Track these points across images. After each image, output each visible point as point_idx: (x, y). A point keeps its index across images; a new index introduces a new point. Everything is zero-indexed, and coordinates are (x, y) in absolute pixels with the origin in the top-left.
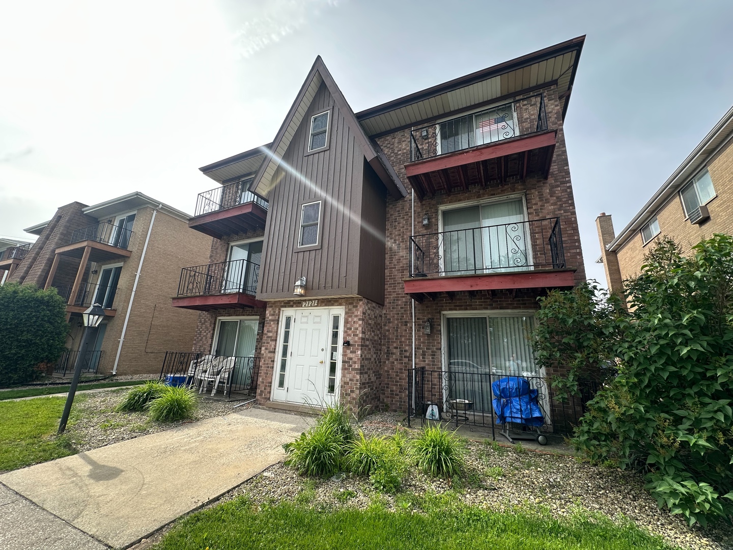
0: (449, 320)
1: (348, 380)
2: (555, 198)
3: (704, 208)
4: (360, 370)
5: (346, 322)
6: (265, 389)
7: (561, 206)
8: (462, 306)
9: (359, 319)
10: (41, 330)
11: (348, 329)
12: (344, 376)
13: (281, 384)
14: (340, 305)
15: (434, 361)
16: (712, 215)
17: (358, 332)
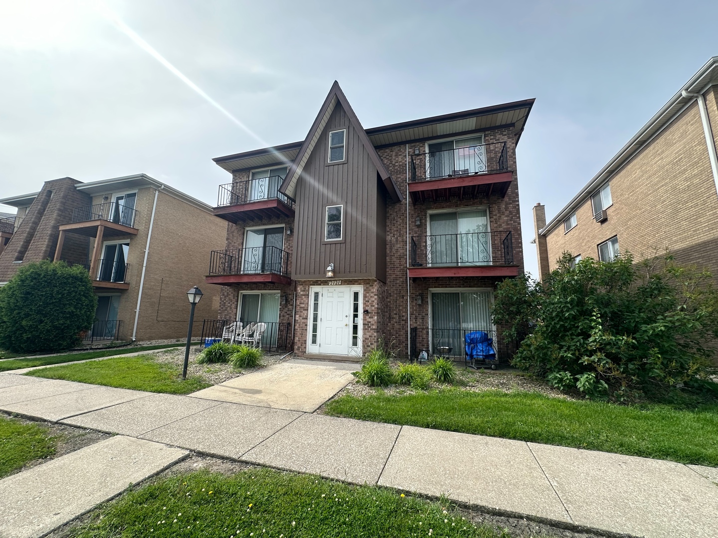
0: (434, 295)
1: (368, 336)
2: (508, 212)
3: (605, 212)
4: (377, 329)
5: (365, 297)
6: (301, 345)
7: (512, 217)
8: (443, 285)
9: (375, 295)
10: (79, 303)
11: (366, 301)
12: (364, 334)
13: (314, 342)
14: (360, 284)
15: (423, 323)
16: (609, 218)
17: (374, 304)
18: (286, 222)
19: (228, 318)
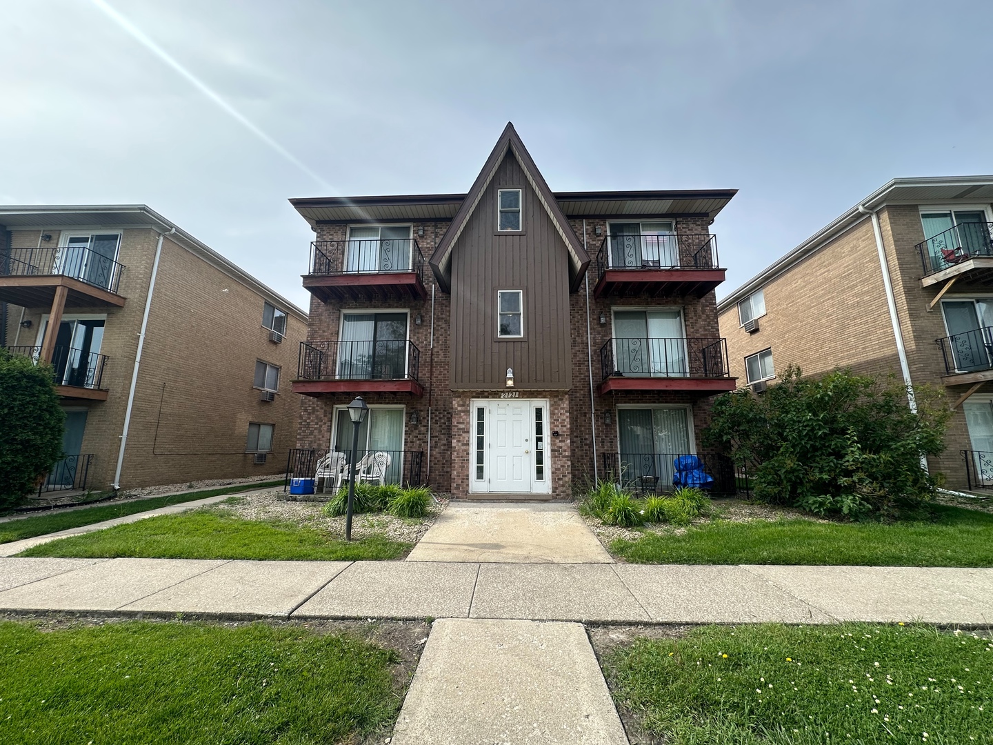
0: (620, 411)
1: (559, 466)
2: (705, 316)
3: (756, 321)
4: (571, 456)
6: (462, 482)
8: (635, 399)
9: (566, 412)
12: (554, 463)
13: (480, 476)
14: (544, 397)
15: (611, 447)
16: (761, 328)
17: (566, 423)
18: (412, 306)
19: (315, 446)
